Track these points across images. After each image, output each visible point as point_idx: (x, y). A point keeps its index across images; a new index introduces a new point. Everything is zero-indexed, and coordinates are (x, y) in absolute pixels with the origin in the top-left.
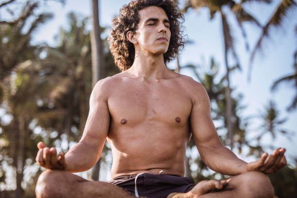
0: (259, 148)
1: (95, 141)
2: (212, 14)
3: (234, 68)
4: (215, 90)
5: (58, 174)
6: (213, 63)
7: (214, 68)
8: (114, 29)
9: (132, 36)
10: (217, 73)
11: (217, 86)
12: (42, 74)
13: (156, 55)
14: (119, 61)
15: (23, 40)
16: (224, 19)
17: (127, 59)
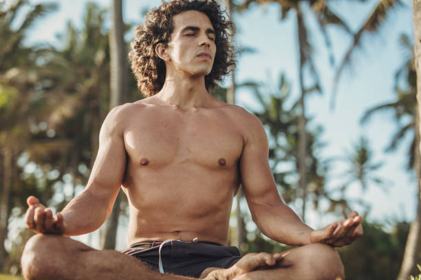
0: (343, 202)
1: (105, 192)
2: (284, 13)
3: (311, 90)
4: (285, 119)
6: (283, 81)
7: (283, 89)
8: (139, 41)
9: (163, 51)
10: (288, 95)
11: (288, 113)
12: (39, 87)
13: (194, 77)
14: (144, 84)
15: (14, 39)
16: (300, 19)
17: (154, 82)
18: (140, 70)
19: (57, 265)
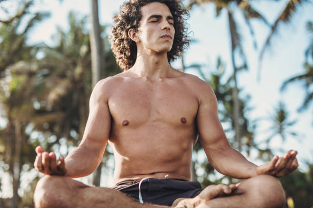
0: (268, 151)
2: (218, 10)
3: (241, 68)
4: (222, 91)
5: (58, 180)
6: (219, 63)
7: (220, 68)
8: (115, 27)
9: (134, 34)
10: (223, 73)
11: (224, 86)
12: (39, 75)
13: (159, 54)
14: (121, 60)
16: (230, 16)
17: (128, 58)
18: (117, 50)
19: (62, 198)
